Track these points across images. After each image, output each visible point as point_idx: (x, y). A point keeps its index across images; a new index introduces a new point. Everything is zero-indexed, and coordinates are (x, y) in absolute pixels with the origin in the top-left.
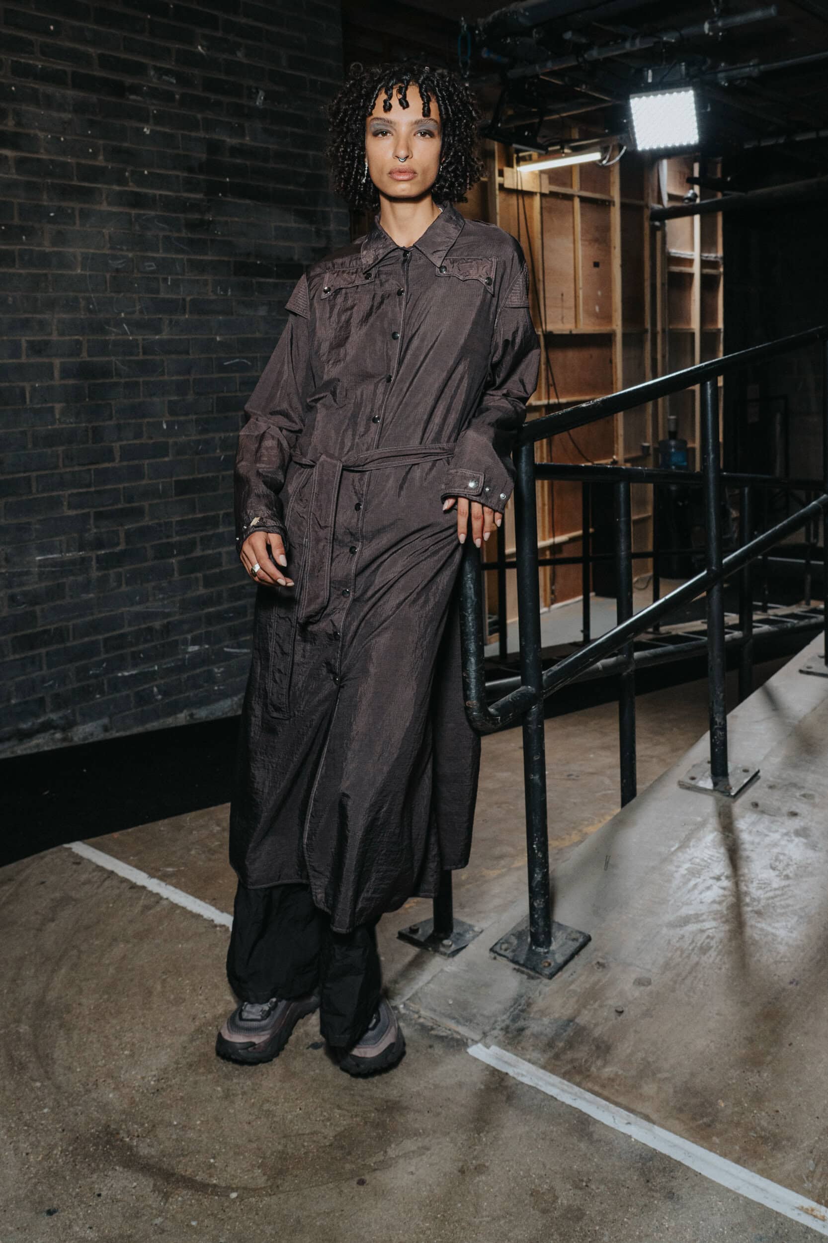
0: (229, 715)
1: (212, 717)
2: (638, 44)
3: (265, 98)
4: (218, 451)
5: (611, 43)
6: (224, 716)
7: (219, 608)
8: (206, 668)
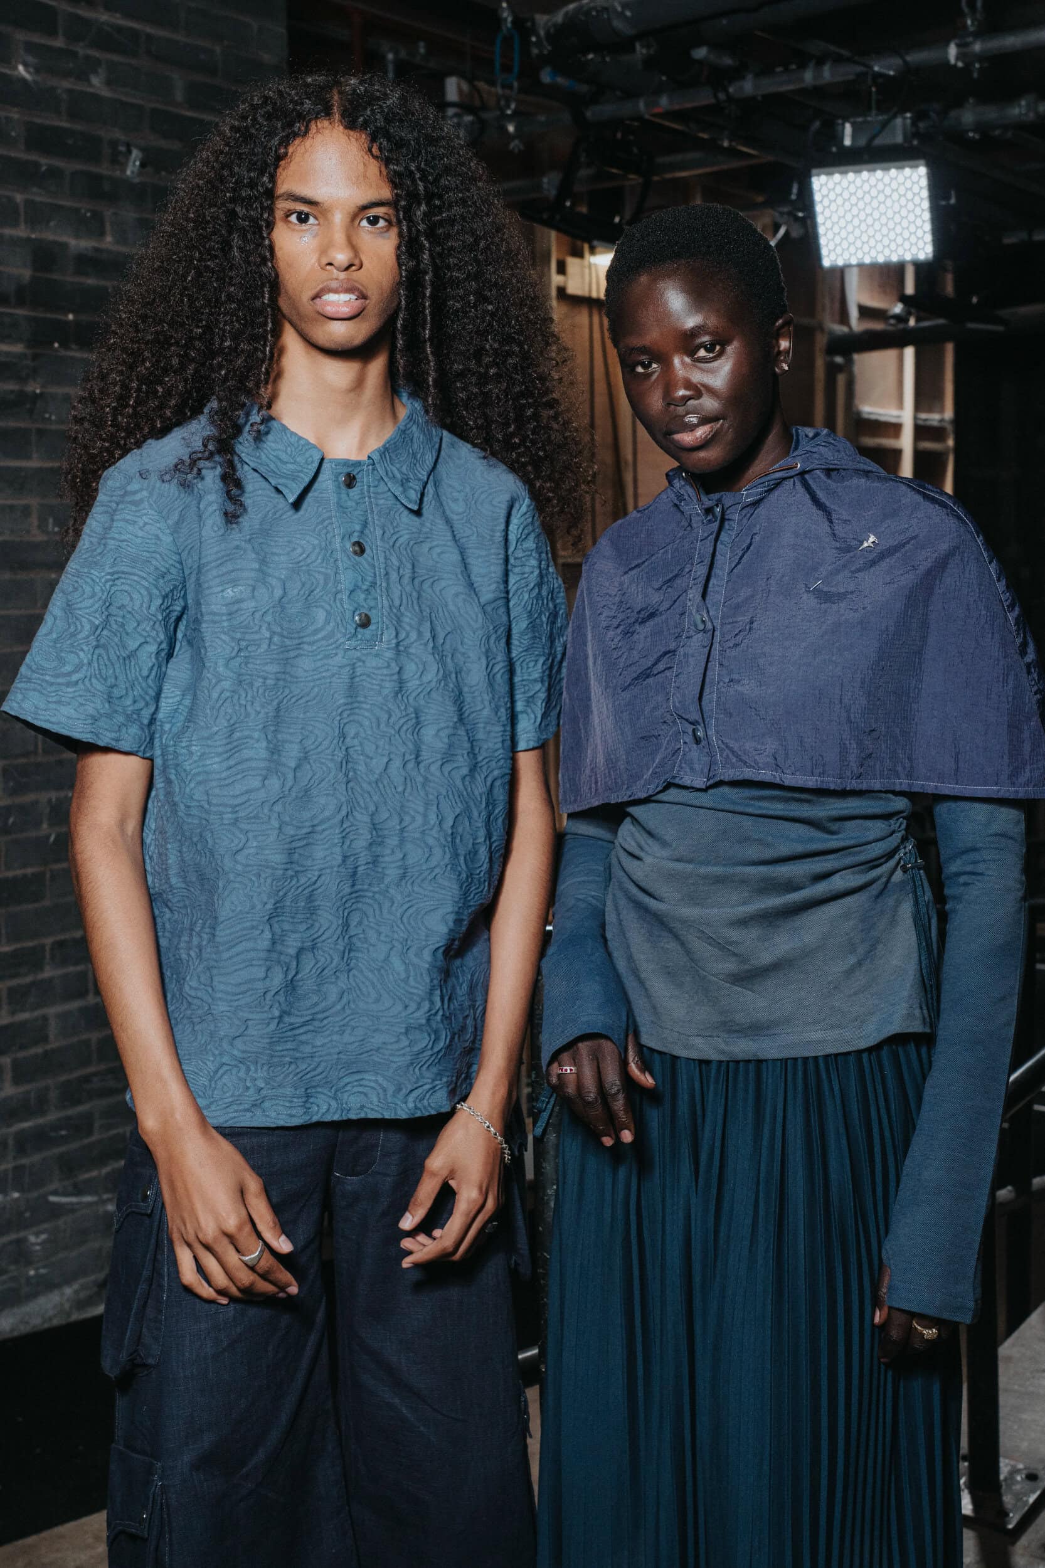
0: (56, 1322)
1: (24, 1329)
2: (827, 74)
3: (143, 165)
4: (45, 826)
5: (779, 69)
6: (46, 1326)
7: (41, 1121)
8: (13, 1236)
